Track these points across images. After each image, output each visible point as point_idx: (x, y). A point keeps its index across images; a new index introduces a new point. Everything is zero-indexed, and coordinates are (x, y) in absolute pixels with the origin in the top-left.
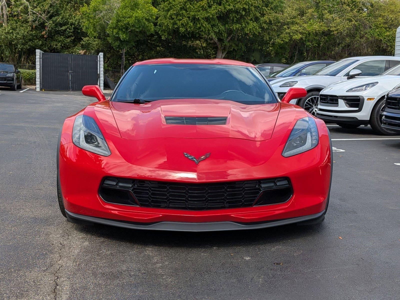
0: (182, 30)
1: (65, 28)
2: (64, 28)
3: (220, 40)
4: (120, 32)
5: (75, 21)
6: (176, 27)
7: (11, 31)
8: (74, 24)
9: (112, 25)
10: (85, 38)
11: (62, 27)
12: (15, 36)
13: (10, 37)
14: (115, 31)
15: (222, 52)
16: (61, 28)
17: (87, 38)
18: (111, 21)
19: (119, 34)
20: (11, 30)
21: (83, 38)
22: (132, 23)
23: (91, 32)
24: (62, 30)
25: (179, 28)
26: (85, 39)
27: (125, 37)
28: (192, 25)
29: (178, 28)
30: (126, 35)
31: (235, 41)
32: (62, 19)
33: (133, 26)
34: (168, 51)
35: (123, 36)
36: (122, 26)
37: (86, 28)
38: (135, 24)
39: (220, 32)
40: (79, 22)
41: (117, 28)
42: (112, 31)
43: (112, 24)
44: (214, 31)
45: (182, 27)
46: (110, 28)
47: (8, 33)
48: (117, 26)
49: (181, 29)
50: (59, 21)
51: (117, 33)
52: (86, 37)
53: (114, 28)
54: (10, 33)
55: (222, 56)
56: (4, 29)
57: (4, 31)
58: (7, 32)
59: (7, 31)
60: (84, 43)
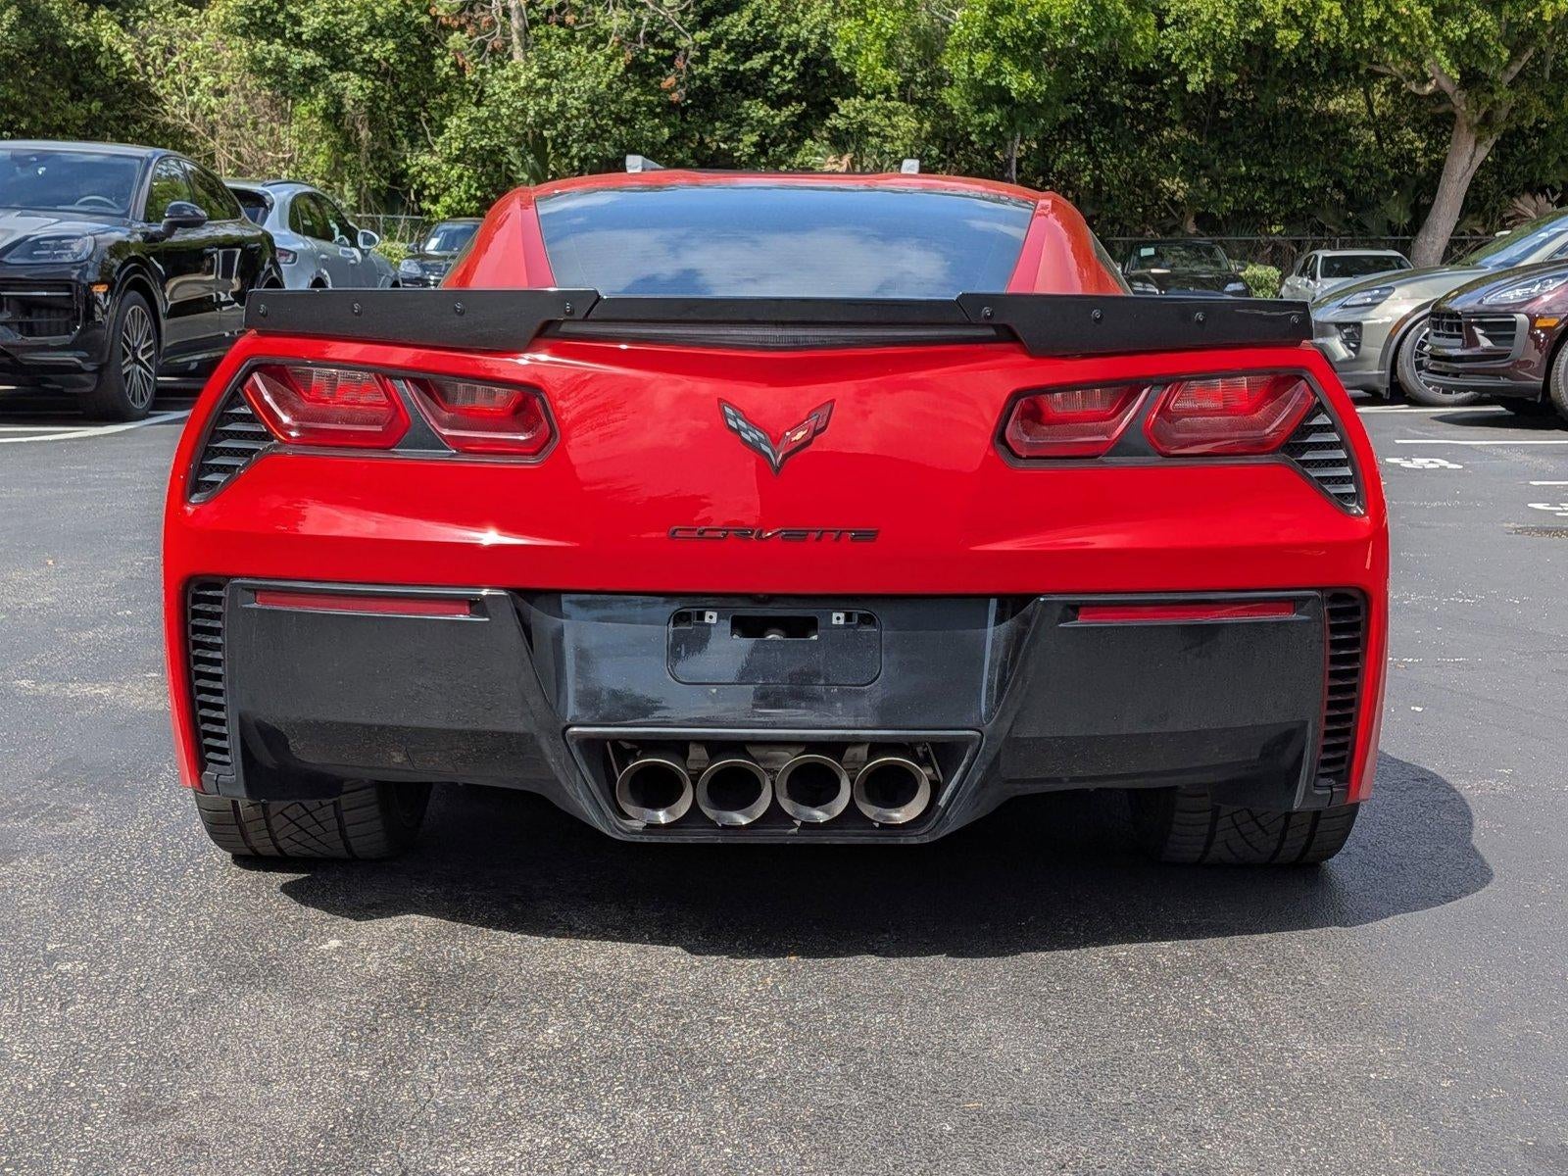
0: (1289, 38)
1: (762, 62)
2: (758, 62)
3: (1471, 79)
4: (1007, 65)
5: (811, 32)
6: (1257, 28)
7: (540, 82)
8: (805, 45)
9: (966, 32)
10: (846, 101)
11: (751, 59)
12: (558, 105)
13: (537, 108)
14: (983, 59)
15: (1473, 137)
16: (748, 65)
17: (857, 102)
18: (958, 14)
19: (999, 73)
20: (540, 77)
21: (837, 100)
22: (1063, 17)
23: (870, 69)
24: (752, 69)
25: (1274, 34)
26: (846, 106)
27: (1030, 83)
28: (1337, 12)
29: (1268, 31)
30: (1037, 71)
31: (1544, 81)
32: (751, 24)
33: (1070, 29)
34: (1214, 145)
35: (1020, 82)
36: (1016, 34)
37: (849, 51)
38: (1078, 21)
39: (1475, 41)
40: (824, 35)
41: (987, 46)
42: (966, 59)
43: (966, 25)
44: (1445, 39)
45: (1288, 27)
46: (959, 46)
47: (528, 90)
48: (988, 33)
49: (1280, 34)
50: (740, 34)
51: (994, 70)
52: (848, 98)
53: (980, 46)
54: (537, 92)
55: (1472, 157)
56: (511, 74)
57: (513, 86)
58: (525, 88)
59: (523, 83)
60: (841, 124)
